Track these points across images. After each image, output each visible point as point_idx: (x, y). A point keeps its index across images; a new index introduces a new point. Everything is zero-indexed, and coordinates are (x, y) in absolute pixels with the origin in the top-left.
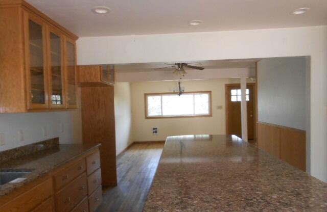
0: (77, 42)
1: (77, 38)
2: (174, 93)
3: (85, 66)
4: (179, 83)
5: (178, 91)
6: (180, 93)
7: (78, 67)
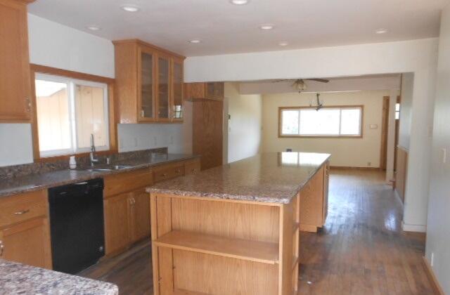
0: (185, 61)
1: (185, 58)
2: (310, 107)
3: (191, 84)
4: (318, 95)
5: (316, 105)
6: (319, 107)
7: (186, 84)
